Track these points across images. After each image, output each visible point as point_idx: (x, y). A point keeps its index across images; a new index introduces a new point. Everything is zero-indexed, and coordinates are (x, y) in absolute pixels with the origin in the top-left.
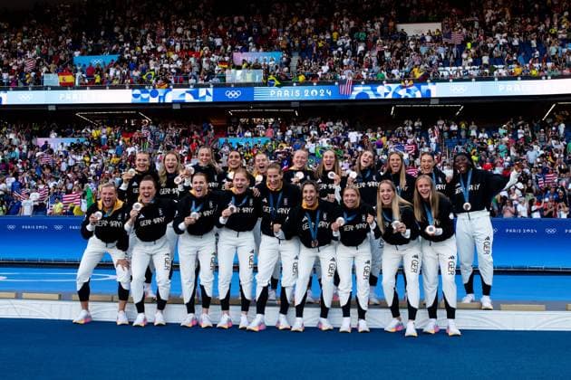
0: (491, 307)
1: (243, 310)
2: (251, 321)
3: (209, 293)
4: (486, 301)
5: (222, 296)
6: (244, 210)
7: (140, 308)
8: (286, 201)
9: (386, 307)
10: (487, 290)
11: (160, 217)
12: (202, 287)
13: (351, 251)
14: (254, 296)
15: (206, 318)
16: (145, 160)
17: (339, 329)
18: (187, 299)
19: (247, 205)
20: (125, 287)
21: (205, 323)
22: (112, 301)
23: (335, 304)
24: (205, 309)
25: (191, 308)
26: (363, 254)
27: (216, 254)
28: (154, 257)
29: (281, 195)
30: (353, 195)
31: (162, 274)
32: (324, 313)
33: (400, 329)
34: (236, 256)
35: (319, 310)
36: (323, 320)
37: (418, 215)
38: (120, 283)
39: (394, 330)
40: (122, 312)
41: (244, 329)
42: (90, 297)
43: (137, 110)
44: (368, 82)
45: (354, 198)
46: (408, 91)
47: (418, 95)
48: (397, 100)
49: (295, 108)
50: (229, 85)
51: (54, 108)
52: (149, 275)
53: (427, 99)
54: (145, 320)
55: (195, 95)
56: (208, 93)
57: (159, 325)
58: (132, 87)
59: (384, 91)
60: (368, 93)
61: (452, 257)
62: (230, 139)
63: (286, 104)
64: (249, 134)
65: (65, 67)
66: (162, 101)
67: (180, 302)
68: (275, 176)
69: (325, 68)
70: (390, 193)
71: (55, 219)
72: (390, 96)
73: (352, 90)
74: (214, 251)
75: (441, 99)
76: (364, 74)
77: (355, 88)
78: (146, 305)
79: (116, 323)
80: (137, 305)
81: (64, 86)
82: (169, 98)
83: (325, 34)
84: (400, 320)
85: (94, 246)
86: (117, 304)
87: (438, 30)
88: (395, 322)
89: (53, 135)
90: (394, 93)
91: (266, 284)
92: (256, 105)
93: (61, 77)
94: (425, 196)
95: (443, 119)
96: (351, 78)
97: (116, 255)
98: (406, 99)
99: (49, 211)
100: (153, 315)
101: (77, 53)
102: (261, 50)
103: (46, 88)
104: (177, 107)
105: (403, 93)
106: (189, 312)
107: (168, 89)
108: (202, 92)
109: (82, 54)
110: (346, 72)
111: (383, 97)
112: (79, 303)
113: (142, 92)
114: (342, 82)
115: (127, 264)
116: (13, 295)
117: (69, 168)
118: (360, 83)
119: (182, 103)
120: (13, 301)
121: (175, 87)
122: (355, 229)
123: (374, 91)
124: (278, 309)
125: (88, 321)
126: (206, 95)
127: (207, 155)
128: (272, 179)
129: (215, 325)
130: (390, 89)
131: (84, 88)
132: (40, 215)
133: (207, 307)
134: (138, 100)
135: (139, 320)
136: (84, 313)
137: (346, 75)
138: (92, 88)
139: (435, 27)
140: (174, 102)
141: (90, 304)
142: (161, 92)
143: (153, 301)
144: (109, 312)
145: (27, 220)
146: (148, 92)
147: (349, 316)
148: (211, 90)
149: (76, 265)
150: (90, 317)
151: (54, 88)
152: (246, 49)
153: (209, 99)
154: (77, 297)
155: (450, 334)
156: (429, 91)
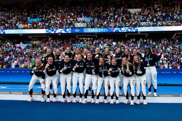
0: (157, 96)
1: (80, 97)
2: (83, 100)
3: (70, 92)
4: (155, 94)
5: (74, 93)
6: (81, 66)
7: (48, 97)
8: (93, 63)
9: (124, 96)
10: (155, 91)
11: (54, 68)
12: (68, 90)
13: (114, 79)
14: (83, 93)
15: (69, 99)
16: (50, 51)
17: (110, 103)
18: (63, 94)
19: (81, 65)
20: (44, 90)
21: (69, 101)
22: (40, 95)
23: (109, 95)
24: (68, 97)
25: (64, 97)
26: (117, 80)
27: (72, 80)
28: (53, 81)
29: (92, 61)
30: (114, 61)
31: (55, 86)
32: (105, 98)
33: (129, 103)
34: (78, 80)
35: (104, 97)
36: (105, 100)
37: (134, 68)
38: (42, 89)
39: (127, 103)
40: (43, 98)
41: (81, 103)
42: (33, 93)
43: (48, 36)
44: (119, 27)
45: (115, 63)
46: (131, 30)
47: (134, 31)
48: (128, 32)
49: (96, 35)
50: (76, 28)
51: (22, 35)
52: (51, 86)
53: (137, 32)
54: (50, 100)
55: (65, 31)
56: (69, 30)
57: (54, 102)
58: (46, 28)
59: (124, 30)
60: (119, 30)
61: (145, 81)
62: (76, 44)
63: (94, 33)
64: (82, 43)
65: (25, 22)
66: (55, 33)
67: (61, 95)
68: (90, 56)
69: (106, 23)
70: (126, 61)
71: (22, 69)
72: (125, 31)
73: (114, 29)
74: (71, 79)
75: (141, 32)
76: (117, 24)
77: (115, 29)
78: (50, 96)
79: (41, 101)
80: (47, 96)
81: (25, 28)
82: (57, 32)
83: (105, 12)
84: (129, 100)
85: (34, 78)
86: (41, 96)
87: (140, 11)
88: (127, 100)
89: (21, 43)
90: (127, 30)
91: (87, 89)
92: (84, 34)
93: (24, 25)
94: (136, 62)
95: (142, 38)
96: (113, 26)
97: (41, 80)
98: (130, 32)
99: (20, 67)
100: (52, 99)
101: (29, 18)
102: (86, 17)
103: (19, 29)
104: (59, 34)
105: (129, 30)
106: (63, 98)
107: (57, 29)
108: (68, 30)
109: (30, 18)
110: (112, 24)
111: (123, 31)
112: (29, 95)
113: (49, 30)
114: (111, 27)
115: (44, 83)
116: (9, 93)
117: (26, 54)
118: (116, 27)
119: (61, 33)
120: (9, 95)
121: (59, 28)
122: (115, 72)
123: (121, 29)
124: (91, 97)
125: (32, 101)
126: (69, 31)
127: (69, 50)
128: (89, 57)
129: (72, 102)
130: (125, 29)
131: (31, 29)
132: (17, 68)
133: (69, 96)
134: (48, 32)
135: (48, 100)
136: (31, 98)
137: (112, 25)
138: (33, 29)
139: (139, 10)
140: (59, 33)
141: (33, 95)
142: (55, 30)
143: (52, 94)
144: (39, 98)
145: (13, 70)
146: (51, 30)
147: (113, 99)
148: (70, 29)
149: (28, 84)
150: (33, 99)
151: (21, 29)
152: (81, 17)
153: (70, 32)
154: (29, 93)
155: (144, 104)
156: (137, 30)
